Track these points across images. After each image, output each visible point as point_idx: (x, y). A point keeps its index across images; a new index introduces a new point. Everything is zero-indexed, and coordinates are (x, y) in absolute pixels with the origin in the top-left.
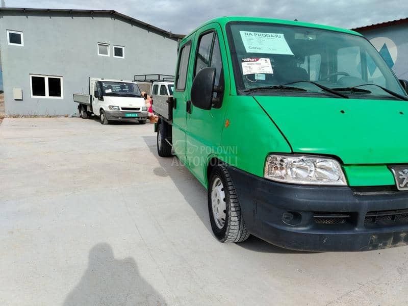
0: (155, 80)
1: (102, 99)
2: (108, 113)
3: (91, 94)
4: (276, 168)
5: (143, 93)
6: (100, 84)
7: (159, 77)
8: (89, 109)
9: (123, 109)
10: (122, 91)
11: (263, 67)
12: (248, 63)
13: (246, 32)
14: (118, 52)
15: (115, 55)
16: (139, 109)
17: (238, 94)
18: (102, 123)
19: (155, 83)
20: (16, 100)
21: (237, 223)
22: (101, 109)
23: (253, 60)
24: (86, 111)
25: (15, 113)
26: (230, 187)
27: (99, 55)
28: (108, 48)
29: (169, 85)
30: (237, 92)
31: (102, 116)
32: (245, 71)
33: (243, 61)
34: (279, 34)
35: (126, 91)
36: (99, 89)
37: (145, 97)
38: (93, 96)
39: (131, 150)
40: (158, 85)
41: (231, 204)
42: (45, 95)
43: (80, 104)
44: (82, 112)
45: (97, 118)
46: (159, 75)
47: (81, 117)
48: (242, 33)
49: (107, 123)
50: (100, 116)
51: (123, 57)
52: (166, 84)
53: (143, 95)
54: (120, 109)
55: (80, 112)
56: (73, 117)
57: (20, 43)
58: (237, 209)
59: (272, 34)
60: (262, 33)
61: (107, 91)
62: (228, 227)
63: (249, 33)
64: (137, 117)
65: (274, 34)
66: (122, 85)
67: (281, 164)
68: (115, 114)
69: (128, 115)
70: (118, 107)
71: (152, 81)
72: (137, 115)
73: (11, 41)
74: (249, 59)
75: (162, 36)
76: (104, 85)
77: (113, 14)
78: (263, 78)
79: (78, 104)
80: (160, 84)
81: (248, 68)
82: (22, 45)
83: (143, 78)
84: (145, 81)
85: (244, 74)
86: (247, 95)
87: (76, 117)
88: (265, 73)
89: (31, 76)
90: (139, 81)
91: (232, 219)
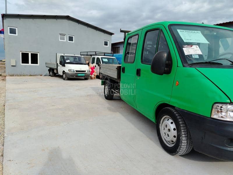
0: (93, 55)
1: (64, 66)
2: (68, 74)
3: (57, 63)
4: (218, 111)
5: (87, 62)
6: (62, 57)
7: (96, 53)
8: (55, 71)
9: (76, 71)
10: (74, 61)
11: (196, 50)
12: (187, 48)
13: (181, 30)
14: (71, 39)
15: (69, 41)
16: (85, 71)
17: (184, 66)
18: (64, 79)
19: (93, 57)
20: (12, 66)
21: (186, 144)
22: (64, 71)
23: (189, 46)
24: (53, 72)
25: (12, 74)
26: (180, 122)
27: (60, 40)
28: (65, 37)
29: (101, 58)
30: (183, 65)
31: (64, 75)
32: (186, 53)
33: (184, 47)
34: (198, 31)
35: (77, 61)
36: (63, 60)
37: (88, 64)
38: (59, 64)
39: (88, 96)
40: (95, 58)
41: (182, 133)
42: (28, 63)
43: (50, 68)
44: (51, 73)
45: (61, 77)
46: (96, 52)
47: (50, 75)
48: (179, 31)
49: (67, 79)
50: (63, 75)
51: (73, 42)
52: (100, 57)
53: (87, 63)
54: (75, 71)
55: (50, 73)
56: (45, 76)
57: (16, 34)
58: (186, 136)
59: (195, 31)
60: (189, 31)
61: (67, 61)
62: (179, 147)
63: (182, 30)
64: (84, 76)
65: (196, 32)
66: (75, 58)
67: (221, 109)
68: (72, 74)
69: (79, 75)
70: (74, 70)
71: (91, 55)
72: (84, 75)
73: (10, 33)
74: (187, 46)
75: (95, 30)
76: (65, 57)
77: (68, 18)
78: (197, 57)
79: (49, 68)
80: (96, 57)
81: (187, 51)
82: (17, 35)
83: (86, 53)
84: (87, 55)
85: (186, 54)
86: (190, 67)
87: (47, 76)
88: (198, 54)
89: (21, 52)
90: (83, 55)
91: (183, 142)
